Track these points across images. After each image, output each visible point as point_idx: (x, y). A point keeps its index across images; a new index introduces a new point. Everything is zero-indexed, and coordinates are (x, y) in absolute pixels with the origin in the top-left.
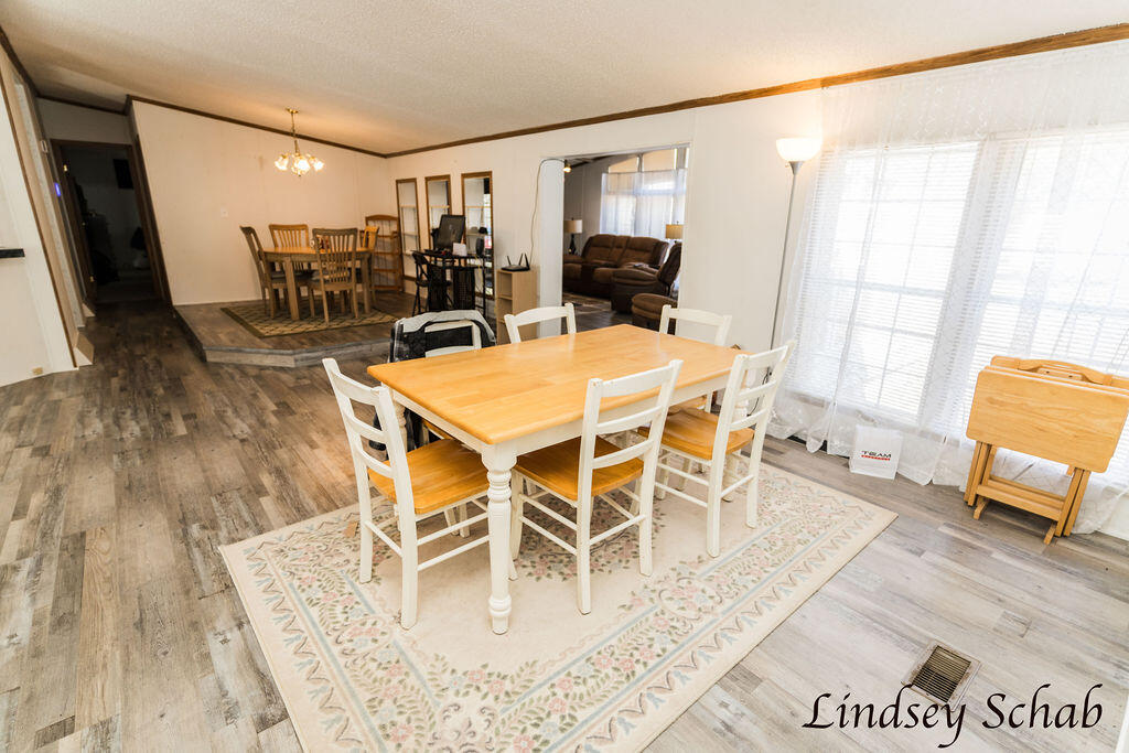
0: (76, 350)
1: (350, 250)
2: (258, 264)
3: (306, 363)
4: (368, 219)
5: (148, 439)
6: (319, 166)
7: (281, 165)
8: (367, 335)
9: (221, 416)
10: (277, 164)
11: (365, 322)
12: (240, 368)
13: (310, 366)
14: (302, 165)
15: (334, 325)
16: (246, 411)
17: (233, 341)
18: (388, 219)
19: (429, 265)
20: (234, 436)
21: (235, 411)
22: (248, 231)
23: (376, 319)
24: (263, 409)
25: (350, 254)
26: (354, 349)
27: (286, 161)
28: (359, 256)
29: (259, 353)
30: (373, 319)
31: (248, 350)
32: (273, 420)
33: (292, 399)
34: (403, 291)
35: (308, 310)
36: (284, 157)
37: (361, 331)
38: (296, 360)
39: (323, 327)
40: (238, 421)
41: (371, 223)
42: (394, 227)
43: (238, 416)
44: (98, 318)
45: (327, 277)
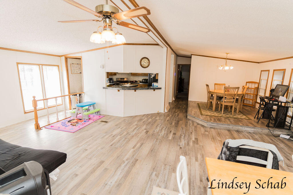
0: (165, 109)
1: (235, 93)
2: (208, 94)
3: (210, 126)
4: (247, 82)
5: (163, 137)
6: (232, 68)
7: (221, 68)
8: (233, 122)
9: (180, 137)
10: (219, 68)
11: (235, 117)
12: (193, 122)
13: (211, 128)
14: (227, 68)
15: (224, 115)
16: (186, 138)
17: (194, 114)
18: (255, 83)
19: (266, 102)
20: (180, 145)
21: (184, 137)
22: (207, 85)
23: (239, 116)
24: (191, 139)
25: (235, 94)
26: (227, 126)
27: (222, 67)
28: (238, 95)
29: (198, 119)
30: (238, 116)
31: (196, 118)
32: (191, 144)
33: (200, 138)
34: (255, 107)
35: (218, 109)
36: (222, 66)
37: (232, 120)
38: (207, 125)
39: (220, 115)
40: (183, 140)
41: (248, 84)
42: (256, 86)
43: (184, 139)
44: (175, 101)
45: (225, 101)
